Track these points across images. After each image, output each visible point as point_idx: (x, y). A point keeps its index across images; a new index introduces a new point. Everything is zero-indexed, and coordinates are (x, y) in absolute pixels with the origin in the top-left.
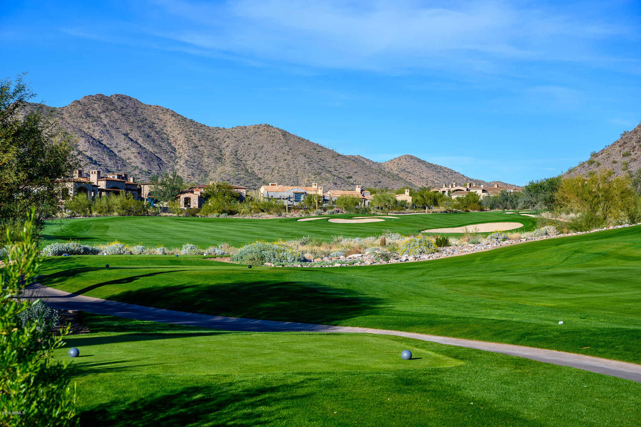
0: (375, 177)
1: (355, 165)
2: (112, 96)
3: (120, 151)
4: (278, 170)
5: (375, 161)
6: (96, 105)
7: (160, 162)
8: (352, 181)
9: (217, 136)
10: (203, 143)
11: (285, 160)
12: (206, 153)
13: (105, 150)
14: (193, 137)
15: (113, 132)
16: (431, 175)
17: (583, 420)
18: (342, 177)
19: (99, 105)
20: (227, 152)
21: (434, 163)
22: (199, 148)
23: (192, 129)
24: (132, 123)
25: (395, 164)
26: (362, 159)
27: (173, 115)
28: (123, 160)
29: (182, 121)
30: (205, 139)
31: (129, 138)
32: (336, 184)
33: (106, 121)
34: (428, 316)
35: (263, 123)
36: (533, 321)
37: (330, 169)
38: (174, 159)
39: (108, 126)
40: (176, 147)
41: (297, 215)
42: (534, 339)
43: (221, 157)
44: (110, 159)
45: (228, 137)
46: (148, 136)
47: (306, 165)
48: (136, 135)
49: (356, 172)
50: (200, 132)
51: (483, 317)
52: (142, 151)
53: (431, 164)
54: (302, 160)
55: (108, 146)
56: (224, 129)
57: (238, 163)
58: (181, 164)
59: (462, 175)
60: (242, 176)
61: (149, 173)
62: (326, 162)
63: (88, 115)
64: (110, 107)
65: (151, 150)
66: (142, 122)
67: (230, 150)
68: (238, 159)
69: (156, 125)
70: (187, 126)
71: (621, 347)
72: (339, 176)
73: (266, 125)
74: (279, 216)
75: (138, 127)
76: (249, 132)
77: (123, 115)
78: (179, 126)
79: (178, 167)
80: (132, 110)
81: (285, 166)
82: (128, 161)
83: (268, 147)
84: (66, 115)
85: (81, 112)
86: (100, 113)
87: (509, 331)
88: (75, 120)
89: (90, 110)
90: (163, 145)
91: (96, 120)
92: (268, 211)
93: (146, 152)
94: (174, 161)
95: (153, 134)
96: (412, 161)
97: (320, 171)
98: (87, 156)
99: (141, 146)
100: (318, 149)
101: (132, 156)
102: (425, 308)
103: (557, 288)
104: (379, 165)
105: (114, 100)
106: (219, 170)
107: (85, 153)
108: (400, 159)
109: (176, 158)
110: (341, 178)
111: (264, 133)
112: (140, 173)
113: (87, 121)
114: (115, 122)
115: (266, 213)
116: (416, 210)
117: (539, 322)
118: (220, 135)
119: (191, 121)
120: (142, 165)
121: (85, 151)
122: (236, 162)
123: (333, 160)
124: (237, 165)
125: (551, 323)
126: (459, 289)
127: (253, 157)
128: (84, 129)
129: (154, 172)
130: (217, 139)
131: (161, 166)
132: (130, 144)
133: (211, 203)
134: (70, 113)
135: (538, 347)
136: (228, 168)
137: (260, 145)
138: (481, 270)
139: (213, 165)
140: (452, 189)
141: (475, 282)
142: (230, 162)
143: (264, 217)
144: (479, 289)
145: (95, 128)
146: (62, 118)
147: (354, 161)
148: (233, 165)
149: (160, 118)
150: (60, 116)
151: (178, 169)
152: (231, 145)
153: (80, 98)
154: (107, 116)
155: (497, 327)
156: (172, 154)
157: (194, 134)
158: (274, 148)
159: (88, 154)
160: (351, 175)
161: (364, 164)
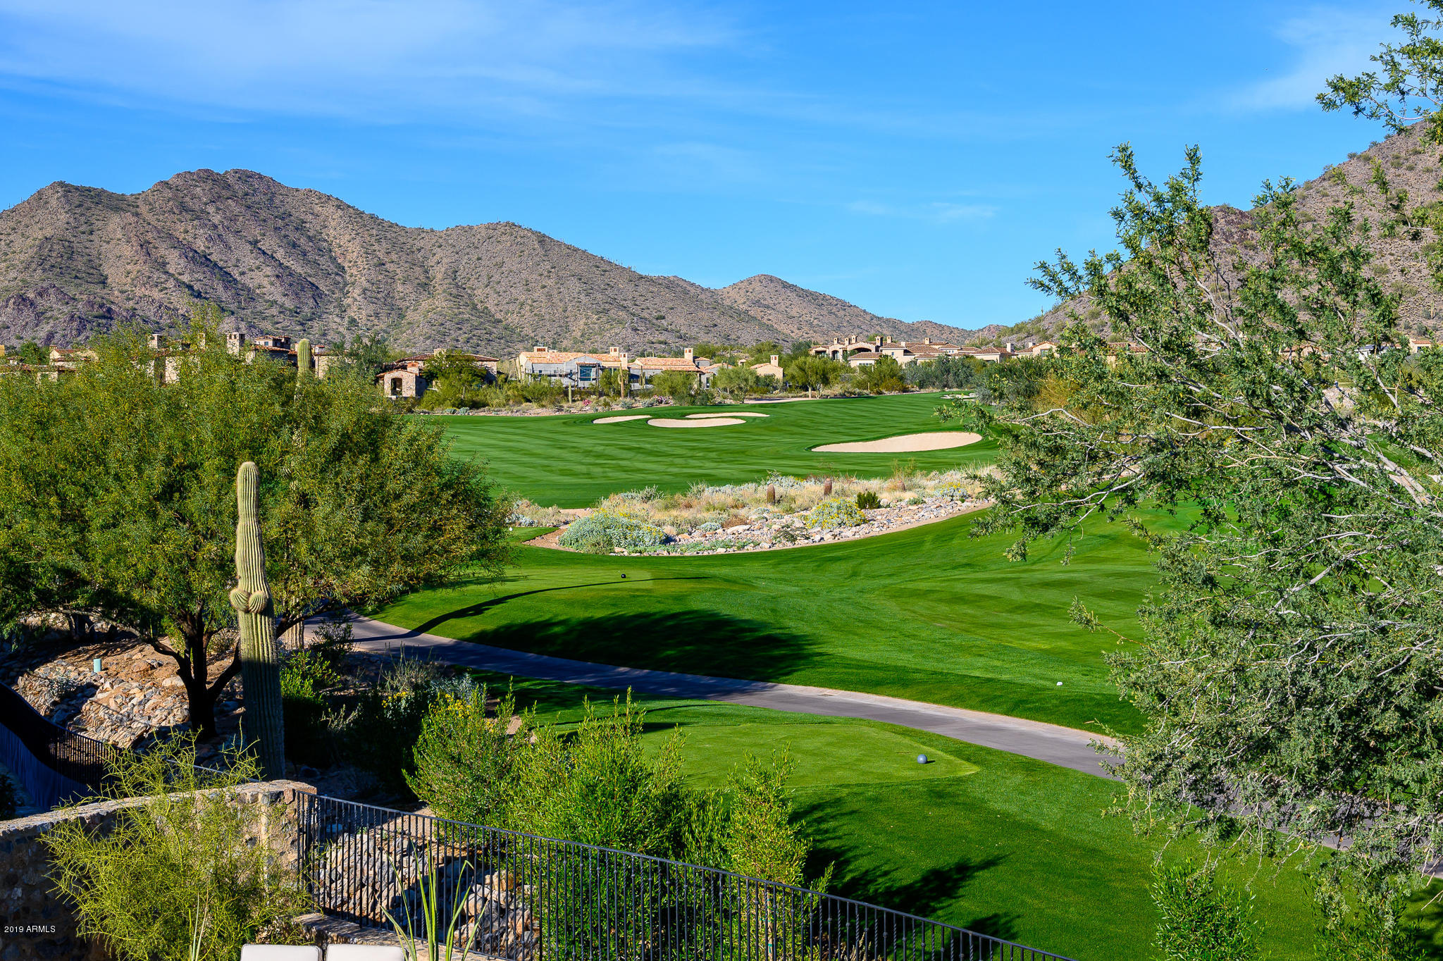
0: (706, 317)
1: (670, 296)
2: (227, 172)
3: (243, 273)
4: (531, 306)
5: (705, 287)
6: (198, 189)
7: (317, 295)
8: (665, 324)
9: (419, 244)
10: (394, 256)
11: (544, 287)
12: (400, 276)
13: (216, 271)
14: (376, 247)
15: (231, 239)
16: (806, 311)
17: (1090, 829)
18: (647, 316)
19: (203, 190)
20: (438, 273)
21: (812, 289)
22: (387, 266)
23: (374, 232)
24: (265, 221)
25: (742, 292)
26: (681, 283)
27: (339, 207)
28: (249, 290)
29: (356, 217)
30: (398, 249)
31: (260, 249)
32: (636, 330)
33: (216, 219)
34: (896, 668)
35: (503, 221)
36: (1028, 680)
37: (625, 303)
38: (343, 288)
39: (220, 227)
40: (346, 265)
41: (589, 410)
42: (1029, 709)
43: (427, 282)
44: (226, 288)
45: (440, 246)
46: (294, 245)
47: (582, 297)
48: (272, 243)
49: (672, 309)
50: (389, 237)
51: (964, 672)
52: (283, 273)
53: (806, 291)
54: (574, 286)
55: (221, 264)
56: (432, 231)
57: (459, 293)
58: (355, 295)
59: (861, 311)
60: (466, 316)
61: (296, 312)
62: (618, 290)
63: (184, 208)
64: (224, 192)
65: (299, 270)
66: (283, 219)
67: (443, 269)
68: (458, 286)
69: (308, 225)
70: (365, 226)
71: (1128, 723)
72: (642, 315)
73: (508, 223)
74: (559, 410)
75: (276, 229)
76: (478, 236)
77: (249, 207)
78: (351, 227)
79: (349, 301)
80: (264, 198)
81: (543, 298)
82: (258, 291)
83: (512, 264)
84: (143, 209)
85: (171, 203)
86: (206, 204)
87: (1000, 696)
88: (161, 218)
89: (187, 199)
90: (322, 260)
91: (199, 216)
92: (538, 400)
93: (291, 274)
94: (341, 290)
95: (303, 241)
96: (772, 285)
97: (607, 306)
98: (184, 283)
99: (281, 264)
100: (603, 266)
101: (265, 282)
102: (887, 655)
103: (1049, 607)
104: (713, 293)
105: (231, 180)
106: (425, 305)
107: (180, 277)
108: (750, 282)
109: (346, 284)
110: (646, 319)
111: (504, 238)
112: (280, 312)
113: (183, 219)
114: (233, 219)
115: (534, 405)
116: (790, 392)
117: (1034, 682)
118: (425, 243)
119: (372, 217)
120: (284, 299)
121: (180, 274)
122: (454, 291)
123: (631, 287)
124: (457, 296)
125: (1048, 684)
126: (916, 608)
127: (486, 282)
128: (177, 234)
129: (307, 311)
130: (419, 250)
131: (318, 300)
132: (262, 260)
133: (436, 386)
134: (150, 204)
135: (1035, 719)
136: (441, 303)
137: (499, 260)
138: (937, 563)
139: (413, 296)
140: (850, 348)
141: (935, 596)
142: (444, 291)
143: (531, 412)
144: (944, 608)
145: (197, 232)
146: (137, 214)
147: (668, 287)
148: (449, 297)
149: (316, 212)
150: (134, 210)
151: (349, 305)
152: (445, 260)
153: (168, 177)
154: (218, 209)
155: (984, 691)
156: (339, 278)
157: (378, 241)
158: (523, 266)
159: (186, 278)
160: (662, 314)
161: (686, 292)
